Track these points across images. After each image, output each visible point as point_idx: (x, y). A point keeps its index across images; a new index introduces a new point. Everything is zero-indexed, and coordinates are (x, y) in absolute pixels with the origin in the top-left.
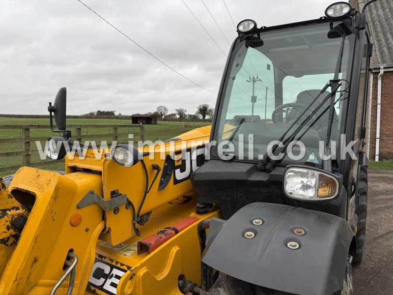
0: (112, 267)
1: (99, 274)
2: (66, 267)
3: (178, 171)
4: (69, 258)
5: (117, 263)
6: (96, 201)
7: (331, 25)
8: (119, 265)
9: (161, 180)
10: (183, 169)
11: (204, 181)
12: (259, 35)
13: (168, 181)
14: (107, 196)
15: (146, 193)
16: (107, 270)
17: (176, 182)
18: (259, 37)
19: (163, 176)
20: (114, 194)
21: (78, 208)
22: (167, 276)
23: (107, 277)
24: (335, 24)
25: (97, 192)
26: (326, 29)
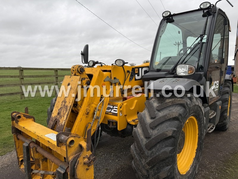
0: (113, 106)
1: (109, 108)
2: (100, 100)
3: (136, 75)
4: (101, 98)
5: (115, 105)
6: (109, 80)
7: (204, 11)
8: (116, 105)
9: (130, 78)
10: (138, 75)
12: (172, 17)
13: (133, 78)
14: (113, 79)
15: (125, 81)
16: (112, 107)
17: (136, 80)
18: (172, 18)
19: (131, 76)
20: (115, 78)
21: (104, 81)
22: (134, 108)
23: (112, 109)
24: (205, 11)
25: (109, 77)
26: (201, 13)
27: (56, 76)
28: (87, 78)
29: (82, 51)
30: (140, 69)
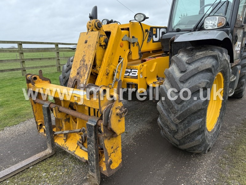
0: (131, 70)
1: (127, 72)
2: (119, 62)
3: (154, 36)
4: (120, 59)
5: (133, 68)
6: (127, 40)
8: (134, 68)
9: (148, 39)
10: (156, 37)
11: (167, 39)
13: (151, 39)
14: (131, 37)
15: (143, 41)
16: (129, 71)
17: (153, 42)
19: (148, 37)
20: (133, 37)
21: (122, 40)
22: (154, 71)
23: (130, 72)
25: (128, 36)
27: (57, 51)
28: (104, 35)
29: (90, 14)
30: (158, 29)
